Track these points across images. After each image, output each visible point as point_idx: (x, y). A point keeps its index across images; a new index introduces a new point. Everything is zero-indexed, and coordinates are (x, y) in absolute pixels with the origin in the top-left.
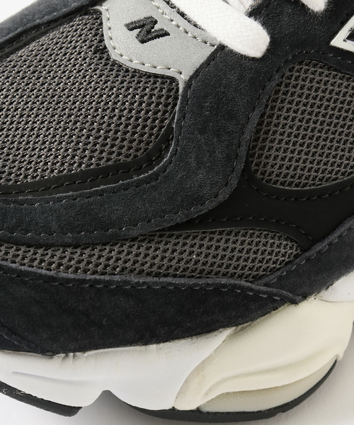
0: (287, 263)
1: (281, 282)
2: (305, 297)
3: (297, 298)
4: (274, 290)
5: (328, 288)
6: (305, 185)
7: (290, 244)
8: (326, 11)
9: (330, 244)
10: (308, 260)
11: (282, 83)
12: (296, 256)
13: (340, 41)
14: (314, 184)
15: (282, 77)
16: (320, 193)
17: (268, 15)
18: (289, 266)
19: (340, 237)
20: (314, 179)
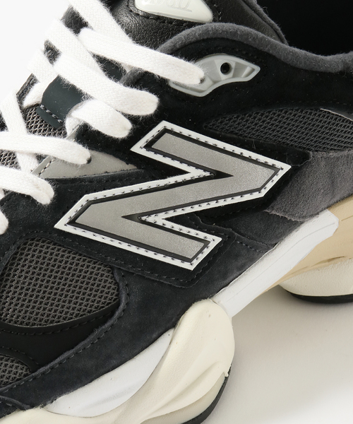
0: (18, 380)
1: (11, 393)
2: (32, 406)
3: (25, 406)
4: (6, 398)
5: (52, 402)
6: (34, 324)
7: (21, 366)
8: (51, 204)
9: (52, 368)
10: (35, 378)
11: (18, 252)
12: (25, 376)
13: (62, 225)
14: (40, 325)
15: (18, 248)
16: (44, 331)
17: (8, 206)
18: (19, 382)
19: (60, 363)
20: (40, 321)
